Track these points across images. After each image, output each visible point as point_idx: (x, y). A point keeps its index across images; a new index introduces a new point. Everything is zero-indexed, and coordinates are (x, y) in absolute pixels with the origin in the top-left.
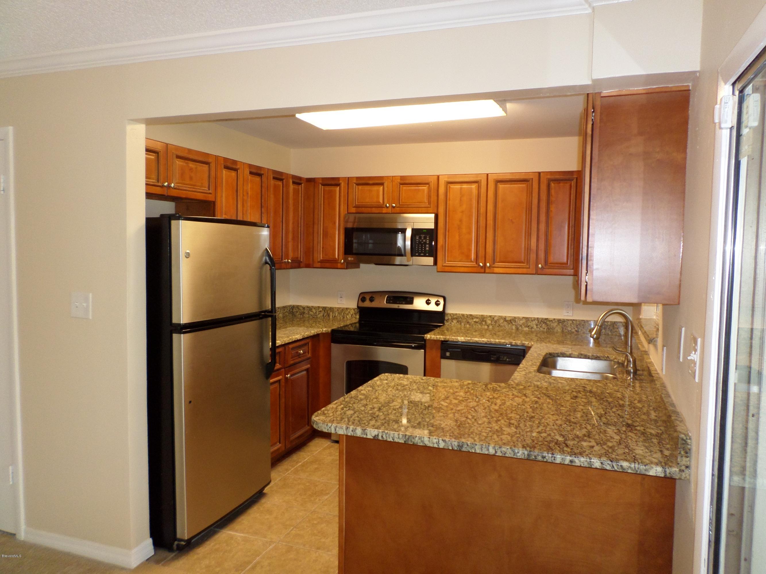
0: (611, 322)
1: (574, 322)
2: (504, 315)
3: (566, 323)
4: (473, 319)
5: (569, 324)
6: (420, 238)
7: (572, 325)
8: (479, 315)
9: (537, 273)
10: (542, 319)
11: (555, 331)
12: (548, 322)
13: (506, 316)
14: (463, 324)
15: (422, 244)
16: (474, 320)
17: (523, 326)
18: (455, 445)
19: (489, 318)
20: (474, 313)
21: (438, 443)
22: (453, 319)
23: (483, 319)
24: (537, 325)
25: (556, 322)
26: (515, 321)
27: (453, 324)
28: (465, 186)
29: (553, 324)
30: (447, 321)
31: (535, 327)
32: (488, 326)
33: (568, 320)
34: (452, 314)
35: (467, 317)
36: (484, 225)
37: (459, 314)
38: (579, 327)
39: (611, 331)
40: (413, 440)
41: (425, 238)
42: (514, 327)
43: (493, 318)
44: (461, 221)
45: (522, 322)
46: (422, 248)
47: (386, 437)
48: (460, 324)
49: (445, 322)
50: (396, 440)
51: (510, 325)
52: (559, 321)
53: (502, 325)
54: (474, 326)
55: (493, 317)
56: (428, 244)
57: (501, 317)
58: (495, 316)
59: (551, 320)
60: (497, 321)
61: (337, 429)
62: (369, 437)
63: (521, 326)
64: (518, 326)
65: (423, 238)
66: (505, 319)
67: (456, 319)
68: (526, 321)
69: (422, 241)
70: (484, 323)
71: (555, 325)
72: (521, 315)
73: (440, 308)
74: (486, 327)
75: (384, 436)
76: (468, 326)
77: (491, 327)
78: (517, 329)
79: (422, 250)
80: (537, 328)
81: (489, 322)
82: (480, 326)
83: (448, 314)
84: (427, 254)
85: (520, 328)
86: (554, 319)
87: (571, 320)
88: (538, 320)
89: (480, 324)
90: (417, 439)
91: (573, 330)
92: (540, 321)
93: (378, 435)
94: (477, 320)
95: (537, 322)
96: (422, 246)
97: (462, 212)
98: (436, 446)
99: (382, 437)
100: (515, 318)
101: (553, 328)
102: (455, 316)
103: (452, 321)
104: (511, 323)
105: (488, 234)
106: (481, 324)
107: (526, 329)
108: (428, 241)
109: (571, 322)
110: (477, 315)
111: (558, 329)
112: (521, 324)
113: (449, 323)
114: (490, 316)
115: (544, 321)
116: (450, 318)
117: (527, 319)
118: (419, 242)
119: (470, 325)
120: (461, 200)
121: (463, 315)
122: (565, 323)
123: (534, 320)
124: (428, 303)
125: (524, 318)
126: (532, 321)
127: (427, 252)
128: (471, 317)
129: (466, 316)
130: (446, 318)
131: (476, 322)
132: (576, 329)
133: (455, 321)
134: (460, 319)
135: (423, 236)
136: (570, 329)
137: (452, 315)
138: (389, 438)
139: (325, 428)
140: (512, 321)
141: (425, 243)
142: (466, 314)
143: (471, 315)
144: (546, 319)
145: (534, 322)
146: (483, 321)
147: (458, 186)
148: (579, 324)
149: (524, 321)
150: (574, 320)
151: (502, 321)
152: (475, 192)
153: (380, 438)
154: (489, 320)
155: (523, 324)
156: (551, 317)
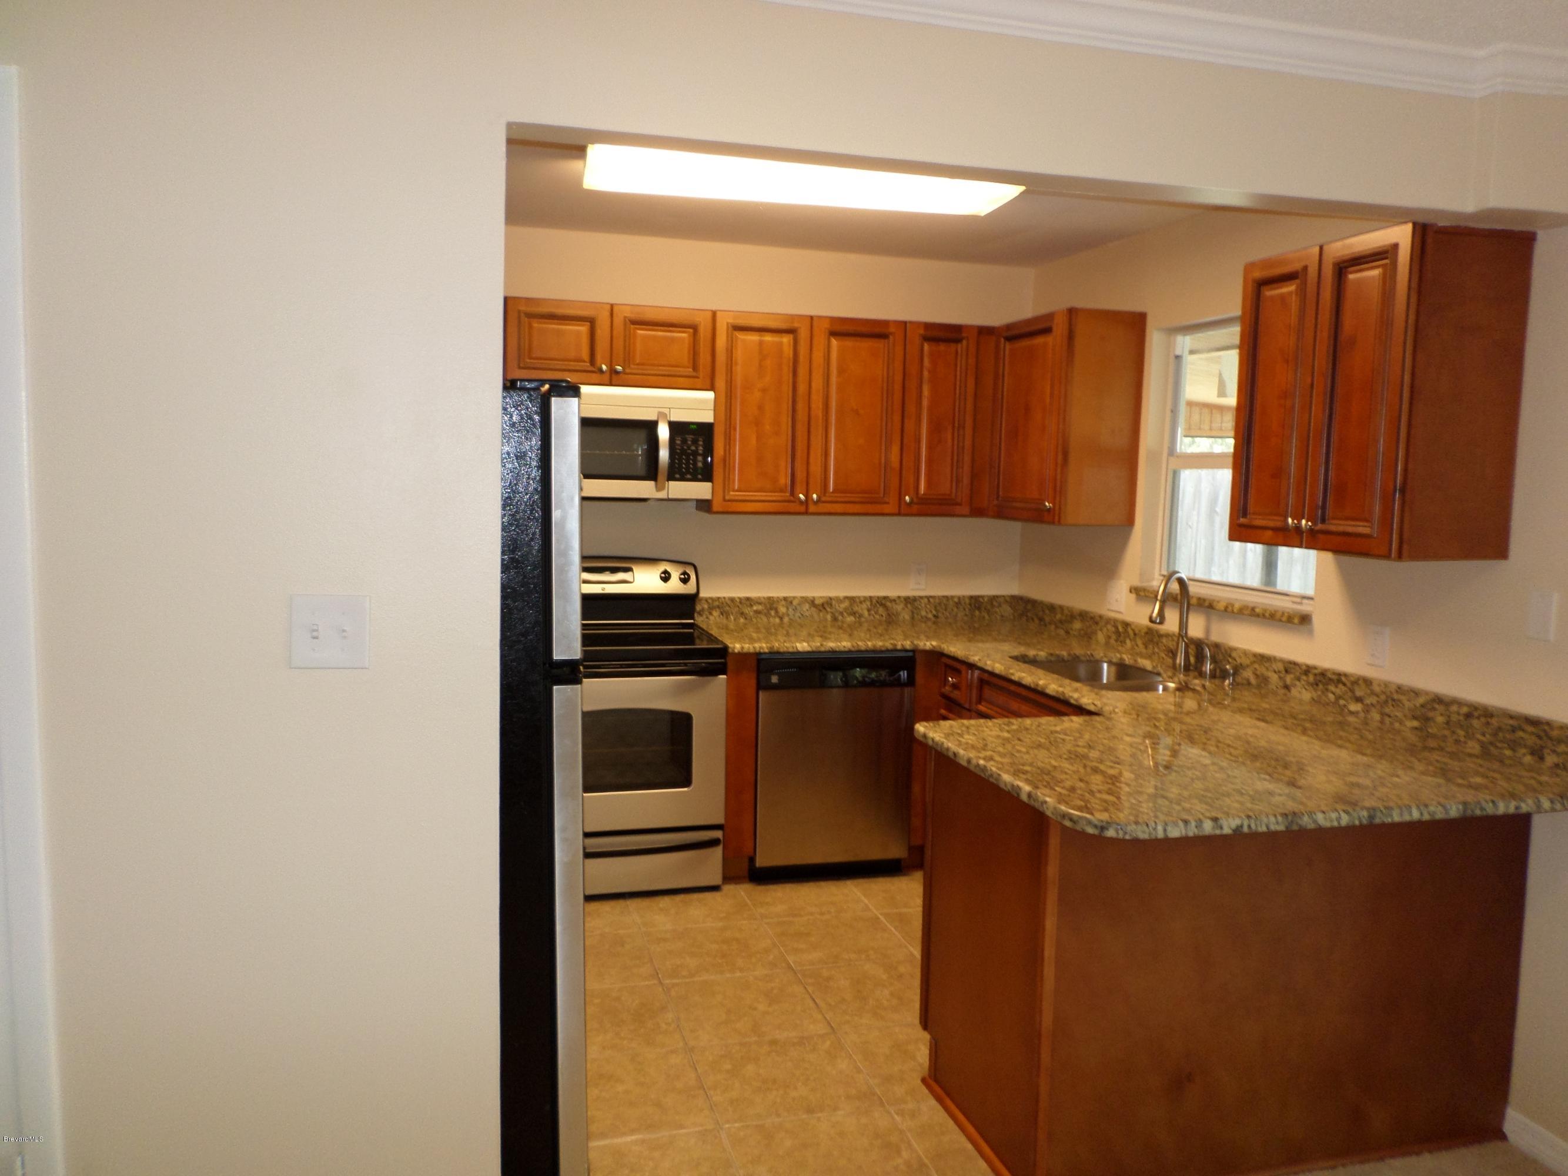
0: (988, 596)
1: (931, 600)
2: (810, 594)
3: (918, 602)
4: (751, 606)
5: (923, 605)
6: (684, 441)
7: (928, 606)
8: (764, 598)
9: (899, 514)
10: (878, 597)
11: (901, 618)
12: (889, 604)
13: (814, 598)
14: (732, 617)
15: (688, 455)
16: (755, 608)
17: (845, 614)
18: (1364, 817)
19: (783, 603)
20: (753, 594)
21: (1339, 819)
22: (711, 609)
23: (771, 605)
24: (869, 610)
25: (901, 601)
26: (831, 605)
27: (711, 618)
28: (768, 338)
29: (897, 606)
30: (700, 614)
31: (866, 613)
32: (781, 618)
33: (921, 597)
34: (711, 598)
35: (741, 603)
36: (806, 419)
37: (724, 598)
38: (938, 608)
39: (988, 612)
40: (1300, 822)
41: (695, 442)
42: (829, 617)
43: (791, 603)
44: (761, 408)
45: (843, 606)
46: (688, 463)
47: (1256, 825)
48: (727, 618)
49: (696, 615)
50: (1273, 828)
51: (821, 614)
52: (908, 600)
53: (807, 614)
54: (754, 620)
55: (790, 600)
56: (700, 455)
57: (805, 599)
58: (794, 598)
59: (893, 598)
60: (798, 607)
61: (1169, 829)
62: (1227, 831)
63: (841, 613)
64: (837, 614)
65: (689, 443)
66: (812, 602)
67: (718, 607)
68: (851, 605)
69: (689, 448)
70: (773, 613)
71: (899, 607)
72: (841, 594)
73: (690, 588)
74: (777, 620)
75: (1253, 826)
76: (742, 620)
77: (786, 620)
78: (835, 619)
79: (687, 468)
80: (869, 615)
81: (782, 610)
82: (765, 619)
83: (702, 599)
84: (700, 477)
85: (840, 618)
86: (899, 597)
87: (926, 597)
88: (871, 601)
89: (766, 615)
90: (1306, 818)
91: (930, 616)
92: (874, 601)
93: (1242, 826)
94: (760, 607)
95: (868, 603)
96: (688, 460)
97: (764, 390)
98: (1336, 824)
99: (1249, 826)
100: (831, 599)
101: (898, 614)
102: (717, 603)
103: (711, 614)
104: (825, 608)
105: (812, 438)
106: (768, 615)
107: (850, 619)
108: (701, 448)
109: (926, 600)
110: (759, 598)
111: (906, 616)
112: (841, 610)
113: (705, 616)
114: (785, 599)
115: (882, 602)
116: (706, 606)
117: (852, 599)
118: (682, 450)
119: (746, 618)
120: (760, 366)
121: (732, 600)
122: (916, 604)
123: (864, 601)
124: (666, 577)
125: (846, 598)
126: (861, 602)
127: (699, 471)
128: (748, 603)
129: (738, 600)
130: (698, 608)
131: (757, 612)
132: (934, 612)
133: (716, 613)
134: (728, 608)
135: (690, 437)
136: (923, 613)
137: (710, 601)
138: (1261, 827)
139: (1144, 832)
140: (826, 606)
141: (695, 454)
142: (739, 598)
143: (748, 599)
144: (885, 598)
145: (864, 606)
146: (771, 609)
147: (753, 338)
148: (940, 604)
149: (846, 604)
150: (931, 597)
151: (807, 606)
152: (788, 351)
153: (1246, 829)
154: (783, 605)
155: (846, 609)
156: (892, 593)
